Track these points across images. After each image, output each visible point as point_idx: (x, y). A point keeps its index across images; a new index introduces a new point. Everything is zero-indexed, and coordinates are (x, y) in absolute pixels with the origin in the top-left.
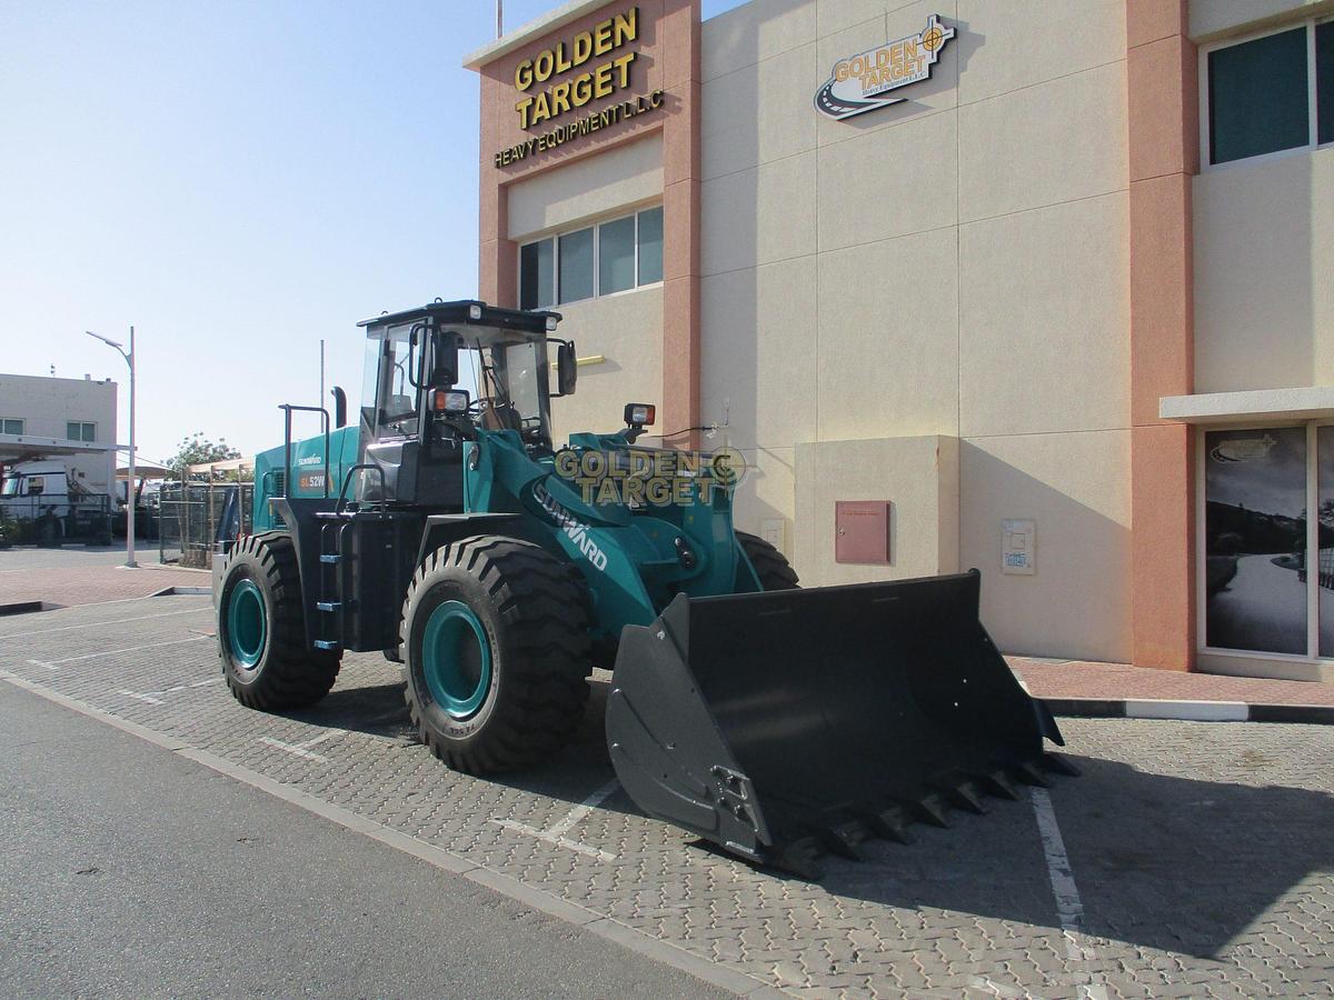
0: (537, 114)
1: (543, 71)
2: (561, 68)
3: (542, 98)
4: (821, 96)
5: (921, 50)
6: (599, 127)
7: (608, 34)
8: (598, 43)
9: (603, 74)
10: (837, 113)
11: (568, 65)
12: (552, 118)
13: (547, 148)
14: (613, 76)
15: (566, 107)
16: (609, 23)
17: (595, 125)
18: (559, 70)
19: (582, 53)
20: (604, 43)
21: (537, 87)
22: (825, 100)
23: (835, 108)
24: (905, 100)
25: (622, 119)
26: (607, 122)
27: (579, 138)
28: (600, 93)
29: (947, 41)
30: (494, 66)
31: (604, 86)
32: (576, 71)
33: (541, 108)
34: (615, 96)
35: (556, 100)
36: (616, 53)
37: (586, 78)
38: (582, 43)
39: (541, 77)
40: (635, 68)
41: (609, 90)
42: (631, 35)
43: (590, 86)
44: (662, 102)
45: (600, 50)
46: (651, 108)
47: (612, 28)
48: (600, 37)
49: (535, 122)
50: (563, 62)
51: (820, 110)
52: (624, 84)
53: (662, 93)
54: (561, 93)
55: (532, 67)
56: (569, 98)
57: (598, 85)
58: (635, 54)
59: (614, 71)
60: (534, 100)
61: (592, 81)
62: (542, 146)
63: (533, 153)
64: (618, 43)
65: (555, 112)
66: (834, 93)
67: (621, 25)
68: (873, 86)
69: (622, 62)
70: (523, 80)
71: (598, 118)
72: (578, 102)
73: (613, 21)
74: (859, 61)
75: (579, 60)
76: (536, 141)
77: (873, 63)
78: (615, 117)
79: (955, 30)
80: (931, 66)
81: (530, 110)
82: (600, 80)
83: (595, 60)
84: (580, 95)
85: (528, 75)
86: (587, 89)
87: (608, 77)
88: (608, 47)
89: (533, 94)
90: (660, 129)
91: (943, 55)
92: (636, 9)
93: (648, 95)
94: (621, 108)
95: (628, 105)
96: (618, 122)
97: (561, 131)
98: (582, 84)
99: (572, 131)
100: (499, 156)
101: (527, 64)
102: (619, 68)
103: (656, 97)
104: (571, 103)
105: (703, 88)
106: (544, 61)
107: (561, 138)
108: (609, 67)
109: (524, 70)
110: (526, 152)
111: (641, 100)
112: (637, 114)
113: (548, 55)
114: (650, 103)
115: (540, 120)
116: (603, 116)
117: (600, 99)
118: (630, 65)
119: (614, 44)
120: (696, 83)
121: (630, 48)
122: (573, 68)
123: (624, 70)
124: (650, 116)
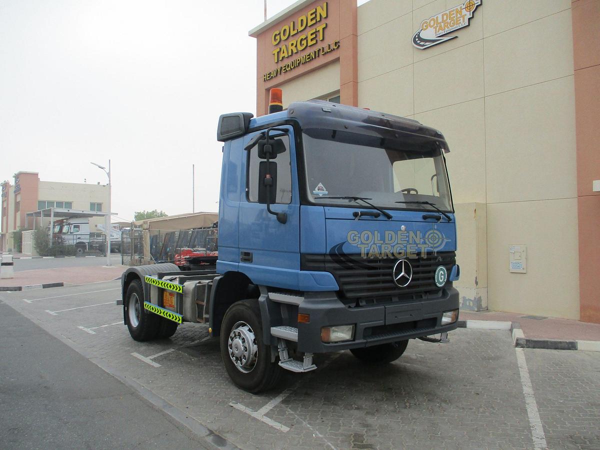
0: (282, 55)
1: (284, 35)
2: (292, 33)
3: (284, 48)
4: (415, 38)
5: (464, 12)
6: (310, 59)
7: (314, 16)
8: (309, 20)
9: (312, 34)
10: (423, 46)
11: (296, 32)
12: (289, 56)
13: (286, 71)
14: (316, 35)
15: (295, 51)
16: (314, 10)
17: (308, 59)
19: (302, 25)
20: (312, 20)
21: (282, 43)
22: (417, 39)
23: (422, 43)
24: (456, 37)
25: (320, 55)
26: (313, 57)
27: (301, 65)
28: (310, 43)
29: (477, 8)
30: (260, 34)
31: (312, 40)
32: (299, 34)
33: (283, 52)
34: (317, 45)
35: (290, 48)
36: (318, 24)
37: (304, 37)
38: (302, 20)
39: (283, 38)
40: (326, 31)
41: (314, 42)
42: (324, 15)
43: (306, 40)
44: (339, 46)
45: (310, 23)
46: (334, 49)
47: (315, 12)
48: (310, 18)
49: (281, 59)
50: (294, 30)
51: (415, 45)
52: (321, 38)
53: (339, 42)
54: (292, 44)
55: (280, 34)
56: (296, 46)
57: (309, 40)
58: (326, 24)
59: (316, 32)
60: (280, 49)
61: (306, 38)
62: (284, 70)
63: (280, 74)
64: (318, 19)
65: (290, 54)
66: (422, 36)
67: (319, 10)
68: (440, 31)
69: (320, 28)
70: (275, 40)
71: (309, 55)
72: (300, 48)
73: (316, 9)
74: (433, 19)
75: (300, 29)
76: (281, 68)
77: (440, 20)
78: (317, 54)
79: (481, 1)
80: (469, 19)
81: (278, 53)
82: (310, 38)
83: (308, 29)
84: (301, 45)
85: (278, 37)
86: (304, 42)
87: (314, 36)
88: (314, 21)
89: (280, 46)
90: (337, 60)
91: (475, 14)
92: (327, 3)
93: (332, 42)
94: (320, 50)
95: (323, 48)
96: (318, 56)
97: (293, 62)
98: (302, 40)
99: (298, 62)
100: (265, 76)
101: (277, 32)
102: (319, 31)
103: (336, 43)
104: (297, 49)
105: (359, 38)
106: (285, 30)
107: (293, 66)
108: (314, 31)
109: (276, 35)
110: (277, 73)
111: (329, 45)
112: (327, 52)
113: (287, 27)
114: (333, 47)
115: (283, 58)
116: (311, 54)
117: (310, 46)
118: (324, 29)
119: (316, 20)
120: (355, 36)
121: (324, 21)
122: (298, 32)
123: (321, 32)
124: (333, 53)
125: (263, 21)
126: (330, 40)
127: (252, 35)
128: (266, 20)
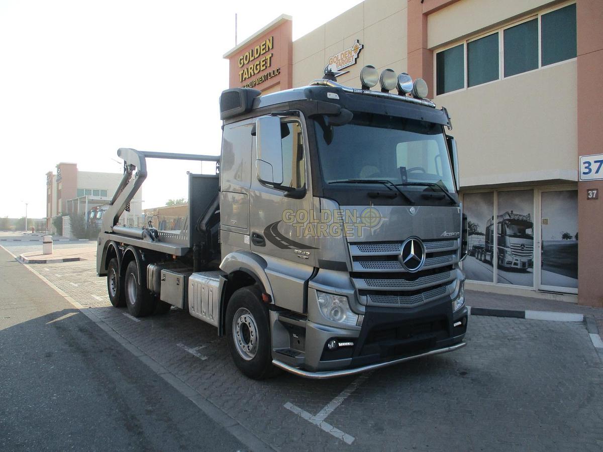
0: (245, 76)
1: (246, 59)
3: (246, 70)
4: (326, 70)
5: (353, 53)
6: (262, 81)
7: (264, 46)
8: (262, 50)
9: (263, 61)
11: (253, 58)
12: (249, 78)
14: (266, 62)
15: (252, 74)
17: (260, 81)
18: (251, 60)
19: (257, 54)
20: (263, 50)
21: (244, 66)
24: (348, 72)
26: (264, 79)
27: (256, 86)
28: (262, 68)
29: (360, 50)
30: (232, 56)
31: (263, 66)
32: (256, 60)
33: (246, 74)
34: (267, 70)
35: (250, 71)
36: (267, 53)
37: (258, 63)
38: (257, 49)
39: (246, 62)
40: (272, 59)
41: (264, 67)
42: (271, 47)
43: (259, 66)
44: (279, 73)
45: (262, 53)
46: (277, 75)
47: (265, 44)
48: (262, 48)
50: (252, 56)
52: (269, 65)
53: (279, 69)
54: (251, 68)
55: (243, 59)
56: (253, 70)
57: (262, 66)
58: (272, 54)
60: (244, 71)
61: (260, 64)
64: (267, 49)
65: (249, 76)
67: (268, 41)
68: (340, 66)
69: (268, 57)
70: (241, 63)
71: (261, 78)
72: (256, 72)
73: (266, 41)
74: (336, 57)
75: (256, 56)
77: (339, 58)
78: (266, 78)
79: (363, 46)
80: (356, 59)
81: (242, 74)
82: (262, 64)
83: (261, 56)
84: (257, 69)
85: (242, 61)
86: (258, 67)
87: (264, 63)
88: (264, 51)
89: (243, 68)
90: (279, 83)
91: (359, 55)
92: (273, 37)
94: (268, 74)
95: (270, 73)
96: (267, 79)
97: (251, 83)
98: (257, 65)
99: (254, 83)
101: (242, 57)
102: (267, 59)
103: (277, 70)
104: (254, 72)
105: (293, 66)
106: (247, 56)
107: (251, 85)
108: (264, 59)
109: (241, 60)
111: (274, 71)
112: (273, 77)
113: (247, 54)
114: (276, 73)
115: (245, 78)
116: (263, 77)
117: (262, 70)
118: (270, 58)
120: (290, 65)
121: (271, 52)
122: (254, 59)
123: (269, 59)
124: (277, 77)
125: (235, 46)
126: (274, 68)
127: (226, 57)
128: (236, 45)
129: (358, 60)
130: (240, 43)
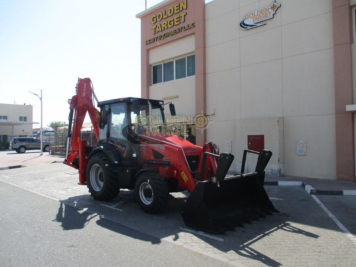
0: (157, 30)
1: (159, 18)
2: (164, 17)
3: (159, 25)
4: (241, 24)
5: (270, 10)
6: (176, 32)
7: (178, 8)
8: (175, 10)
10: (246, 28)
11: (166, 16)
12: (162, 31)
13: (161, 39)
14: (180, 19)
15: (166, 28)
16: (179, 4)
17: (175, 32)
18: (164, 18)
19: (170, 13)
20: (177, 10)
21: (157, 22)
22: (242, 24)
23: (245, 27)
24: (266, 24)
25: (182, 30)
26: (178, 31)
27: (170, 36)
29: (278, 8)
30: (143, 17)
31: (177, 22)
32: (169, 18)
33: (159, 28)
34: (180, 24)
35: (163, 26)
36: (181, 12)
37: (172, 19)
38: (171, 10)
39: (158, 20)
40: (186, 17)
41: (179, 23)
42: (185, 7)
44: (194, 26)
45: (176, 12)
46: (191, 28)
47: (179, 6)
49: (157, 32)
50: (165, 15)
51: (241, 27)
52: (183, 21)
53: (194, 24)
54: (164, 24)
55: (156, 17)
56: (167, 25)
57: (175, 22)
58: (186, 13)
60: (157, 26)
62: (159, 38)
63: (157, 40)
64: (181, 10)
65: (163, 29)
66: (245, 22)
67: (182, 5)
68: (256, 20)
69: (182, 15)
71: (176, 30)
72: (169, 26)
74: (252, 14)
75: (169, 15)
76: (157, 37)
77: (256, 14)
78: (180, 30)
79: (280, 5)
80: (273, 14)
81: (155, 28)
82: (176, 20)
83: (174, 15)
84: (170, 24)
85: (155, 19)
86: (172, 23)
87: (178, 19)
88: (178, 11)
89: (156, 24)
90: (194, 33)
91: (277, 12)
92: (187, 1)
93: (190, 24)
94: (182, 27)
95: (184, 27)
97: (165, 34)
98: (170, 21)
99: (168, 34)
100: (146, 42)
101: (154, 16)
102: (181, 17)
103: (192, 24)
104: (167, 27)
105: (206, 22)
106: (159, 15)
107: (165, 36)
108: (179, 16)
109: (153, 18)
110: (155, 40)
111: (188, 25)
112: (187, 29)
113: (161, 14)
114: (191, 26)
115: (158, 31)
116: (177, 30)
117: (176, 25)
119: (180, 10)
120: (204, 20)
121: (185, 11)
122: (168, 17)
123: (183, 17)
124: (191, 30)
126: (189, 22)
127: (137, 16)
128: (146, 8)
129: (275, 15)
130: (150, 7)
